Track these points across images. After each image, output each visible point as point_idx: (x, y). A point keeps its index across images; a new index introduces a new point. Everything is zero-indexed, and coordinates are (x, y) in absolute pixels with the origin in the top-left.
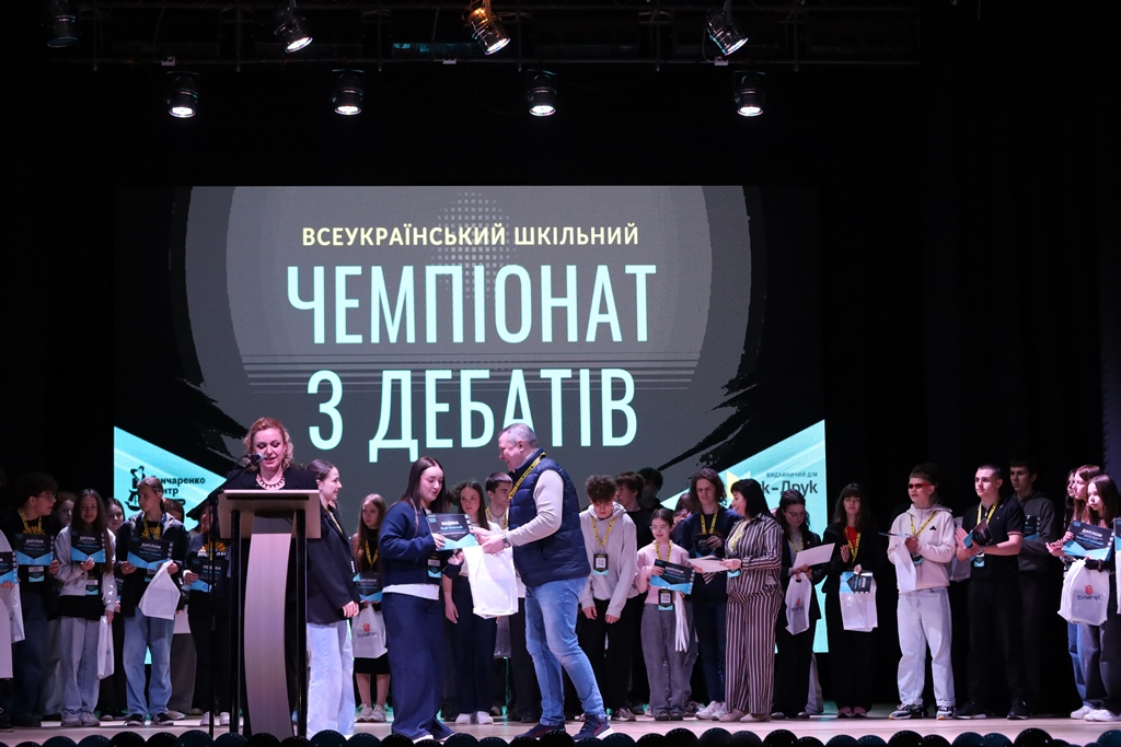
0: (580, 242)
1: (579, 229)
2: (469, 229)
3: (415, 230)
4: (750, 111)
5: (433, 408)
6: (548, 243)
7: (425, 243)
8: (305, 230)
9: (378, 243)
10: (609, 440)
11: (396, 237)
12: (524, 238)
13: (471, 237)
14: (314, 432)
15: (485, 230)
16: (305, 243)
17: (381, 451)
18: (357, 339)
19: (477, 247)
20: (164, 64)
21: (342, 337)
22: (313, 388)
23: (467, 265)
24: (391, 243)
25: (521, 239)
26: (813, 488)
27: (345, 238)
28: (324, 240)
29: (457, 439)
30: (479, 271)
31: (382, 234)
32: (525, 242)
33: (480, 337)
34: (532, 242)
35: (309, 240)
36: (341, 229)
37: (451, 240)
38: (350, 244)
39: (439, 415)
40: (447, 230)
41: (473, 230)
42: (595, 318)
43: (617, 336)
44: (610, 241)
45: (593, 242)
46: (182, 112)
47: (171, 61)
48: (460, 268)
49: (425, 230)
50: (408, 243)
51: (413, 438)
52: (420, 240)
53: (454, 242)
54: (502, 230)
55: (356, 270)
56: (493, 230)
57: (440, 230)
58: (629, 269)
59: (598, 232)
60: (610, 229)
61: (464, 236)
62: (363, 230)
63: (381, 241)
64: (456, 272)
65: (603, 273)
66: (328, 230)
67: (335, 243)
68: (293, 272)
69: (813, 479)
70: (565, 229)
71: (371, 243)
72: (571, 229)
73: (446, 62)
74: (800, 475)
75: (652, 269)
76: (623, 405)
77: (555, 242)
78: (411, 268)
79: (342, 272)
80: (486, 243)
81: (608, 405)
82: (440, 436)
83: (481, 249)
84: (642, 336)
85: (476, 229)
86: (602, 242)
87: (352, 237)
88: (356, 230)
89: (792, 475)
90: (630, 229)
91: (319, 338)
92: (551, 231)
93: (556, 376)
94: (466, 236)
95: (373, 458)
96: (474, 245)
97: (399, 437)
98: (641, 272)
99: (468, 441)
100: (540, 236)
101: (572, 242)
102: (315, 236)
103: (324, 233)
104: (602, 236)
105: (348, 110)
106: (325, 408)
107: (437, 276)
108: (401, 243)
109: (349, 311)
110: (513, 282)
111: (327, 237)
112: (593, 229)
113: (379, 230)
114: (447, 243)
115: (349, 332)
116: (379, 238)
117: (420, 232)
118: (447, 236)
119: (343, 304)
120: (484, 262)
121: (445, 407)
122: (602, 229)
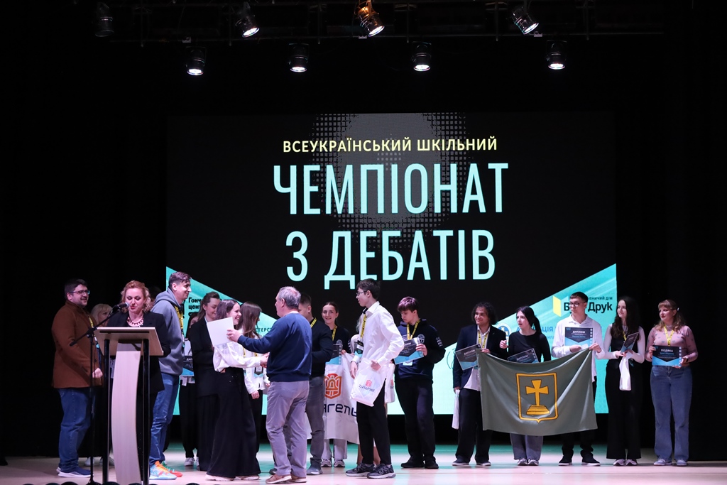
0: (459, 149)
1: (459, 140)
2: (388, 141)
3: (354, 141)
4: (557, 66)
5: (365, 255)
6: (439, 149)
7: (360, 150)
8: (285, 142)
9: (331, 150)
10: (477, 275)
11: (342, 146)
12: (423, 147)
13: (390, 146)
14: (290, 270)
15: (399, 142)
16: (285, 151)
17: (331, 282)
18: (317, 211)
19: (393, 152)
20: (184, 42)
21: (308, 210)
22: (289, 242)
23: (387, 164)
24: (339, 150)
25: (421, 147)
26: (609, 307)
27: (310, 147)
28: (297, 149)
29: (380, 275)
30: (394, 168)
31: (333, 144)
32: (424, 149)
33: (395, 210)
34: (428, 149)
35: (287, 149)
36: (307, 142)
37: (377, 148)
38: (313, 151)
39: (369, 260)
40: (374, 141)
41: (391, 142)
42: (469, 197)
43: (482, 209)
44: (479, 148)
45: (468, 149)
46: (195, 72)
47: (188, 40)
48: (382, 166)
49: (360, 141)
50: (349, 150)
51: (352, 274)
52: (357, 148)
53: (378, 150)
54: (409, 142)
55: (317, 168)
56: (404, 141)
57: (370, 142)
58: (491, 166)
59: (471, 142)
60: (478, 140)
61: (385, 145)
62: (321, 142)
63: (333, 149)
64: (380, 168)
65: (474, 169)
66: (299, 142)
67: (304, 151)
68: (277, 169)
69: (609, 301)
70: (450, 141)
71: (326, 150)
72: (454, 141)
73: (360, 38)
74: (601, 298)
75: (506, 166)
76: (486, 253)
77: (443, 149)
78: (351, 166)
79: (308, 169)
80: (399, 150)
81: (477, 253)
82: (368, 273)
83: (396, 154)
84: (499, 209)
85: (393, 141)
86: (474, 149)
87: (314, 147)
88: (317, 142)
89: (596, 298)
90: (492, 140)
91: (293, 211)
92: (441, 142)
93: (443, 235)
94: (386, 145)
95: (327, 286)
96: (391, 151)
97: (343, 273)
98: (498, 168)
99: (387, 276)
100: (434, 145)
101: (454, 149)
102: (291, 146)
103: (297, 144)
104: (473, 145)
105: (299, 69)
106: (297, 255)
107: (368, 171)
108: (345, 150)
109: (312, 194)
110: (416, 174)
111: (298, 146)
112: (467, 140)
113: (331, 142)
114: (374, 150)
115: (312, 206)
116: (331, 147)
117: (357, 143)
118: (375, 145)
119: (309, 189)
120: (397, 162)
121: (372, 255)
122: (473, 140)
